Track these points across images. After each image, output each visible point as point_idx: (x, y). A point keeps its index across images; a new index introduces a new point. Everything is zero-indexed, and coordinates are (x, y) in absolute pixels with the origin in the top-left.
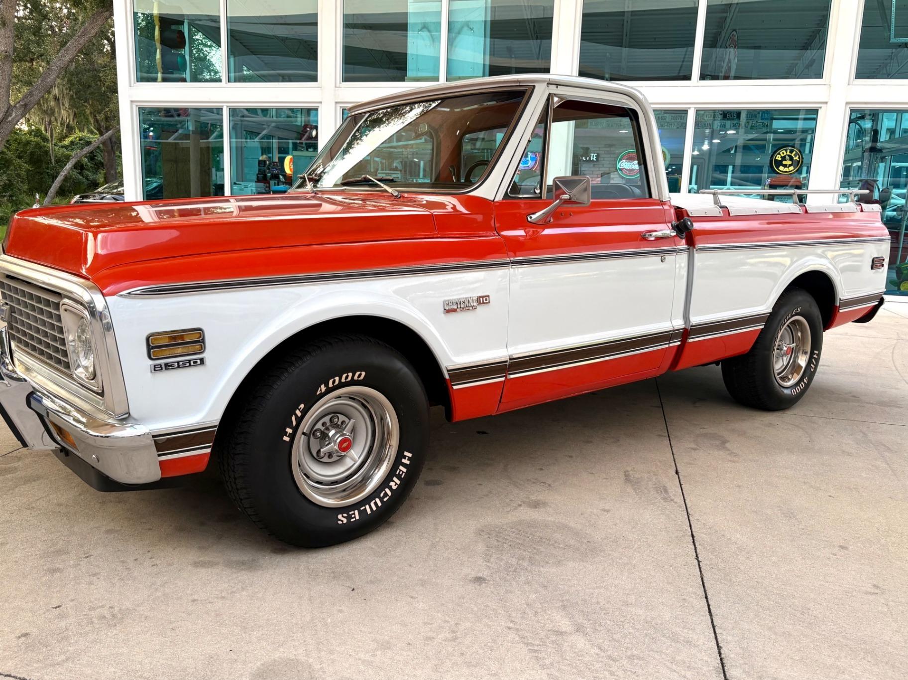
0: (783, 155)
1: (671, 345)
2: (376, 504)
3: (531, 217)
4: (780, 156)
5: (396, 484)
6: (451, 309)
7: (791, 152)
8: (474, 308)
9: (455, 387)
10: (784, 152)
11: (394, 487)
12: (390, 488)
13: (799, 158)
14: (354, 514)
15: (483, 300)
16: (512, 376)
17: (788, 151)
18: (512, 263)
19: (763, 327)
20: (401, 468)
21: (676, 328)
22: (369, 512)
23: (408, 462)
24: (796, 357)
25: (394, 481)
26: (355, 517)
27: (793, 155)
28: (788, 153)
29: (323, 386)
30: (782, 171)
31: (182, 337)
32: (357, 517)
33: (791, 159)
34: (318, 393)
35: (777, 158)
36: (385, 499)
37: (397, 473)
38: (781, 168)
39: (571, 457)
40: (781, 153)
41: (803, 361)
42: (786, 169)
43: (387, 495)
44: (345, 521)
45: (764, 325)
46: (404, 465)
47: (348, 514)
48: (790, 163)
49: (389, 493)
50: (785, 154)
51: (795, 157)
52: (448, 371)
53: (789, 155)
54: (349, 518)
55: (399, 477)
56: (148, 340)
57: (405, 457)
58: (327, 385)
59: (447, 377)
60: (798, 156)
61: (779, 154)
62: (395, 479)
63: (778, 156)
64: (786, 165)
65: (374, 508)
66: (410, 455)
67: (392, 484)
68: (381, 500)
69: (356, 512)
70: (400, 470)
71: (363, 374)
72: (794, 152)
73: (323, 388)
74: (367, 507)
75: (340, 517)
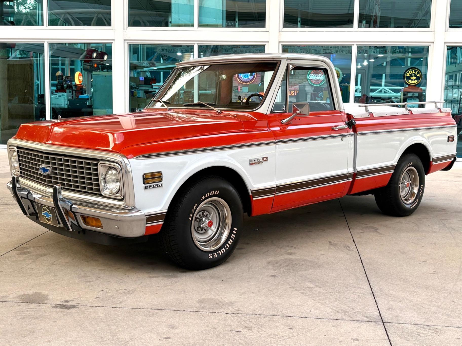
0: (410, 73)
1: (348, 181)
2: (223, 250)
3: (283, 121)
4: (409, 74)
5: (231, 242)
6: (253, 163)
7: (415, 71)
8: (262, 163)
9: (254, 199)
10: (411, 71)
11: (230, 244)
12: (229, 244)
13: (420, 75)
14: (215, 254)
15: (265, 159)
16: (277, 195)
17: (413, 71)
18: (276, 142)
19: (393, 172)
20: (233, 235)
21: (350, 172)
22: (221, 254)
23: (235, 233)
24: (412, 188)
25: (230, 241)
26: (215, 256)
27: (416, 73)
28: (414, 72)
29: (204, 196)
30: (411, 83)
31: (154, 175)
32: (216, 256)
33: (415, 76)
34: (202, 199)
35: (407, 75)
36: (227, 249)
37: (231, 237)
38: (410, 81)
39: (303, 237)
40: (409, 72)
41: (416, 190)
42: (413, 82)
43: (228, 247)
44: (212, 257)
45: (394, 171)
46: (234, 234)
47: (212, 254)
48: (415, 78)
49: (228, 246)
50: (412, 72)
51: (418, 74)
52: (251, 191)
53: (414, 73)
54: (213, 256)
55: (232, 239)
56: (143, 176)
57: (234, 230)
58: (205, 196)
59: (251, 194)
60: (419, 74)
61: (408, 72)
62: (230, 240)
63: (408, 74)
64: (413, 79)
65: (223, 253)
66: (236, 229)
67: (229, 242)
68: (225, 249)
69: (216, 254)
70: (232, 236)
71: (218, 191)
72: (417, 72)
73: (204, 197)
74: (220, 252)
75: (209, 255)
